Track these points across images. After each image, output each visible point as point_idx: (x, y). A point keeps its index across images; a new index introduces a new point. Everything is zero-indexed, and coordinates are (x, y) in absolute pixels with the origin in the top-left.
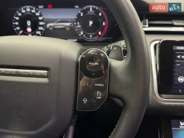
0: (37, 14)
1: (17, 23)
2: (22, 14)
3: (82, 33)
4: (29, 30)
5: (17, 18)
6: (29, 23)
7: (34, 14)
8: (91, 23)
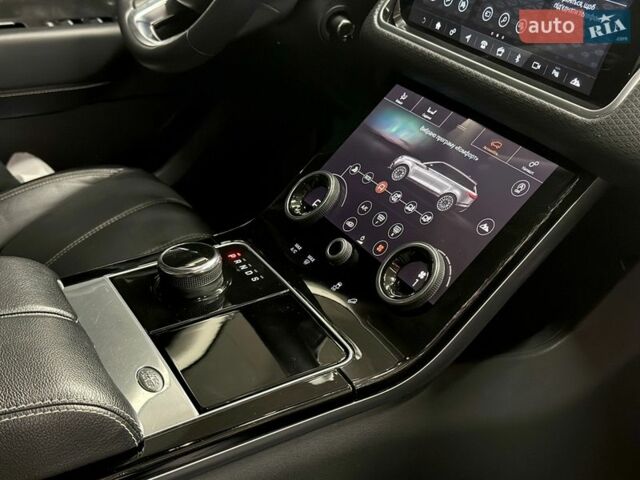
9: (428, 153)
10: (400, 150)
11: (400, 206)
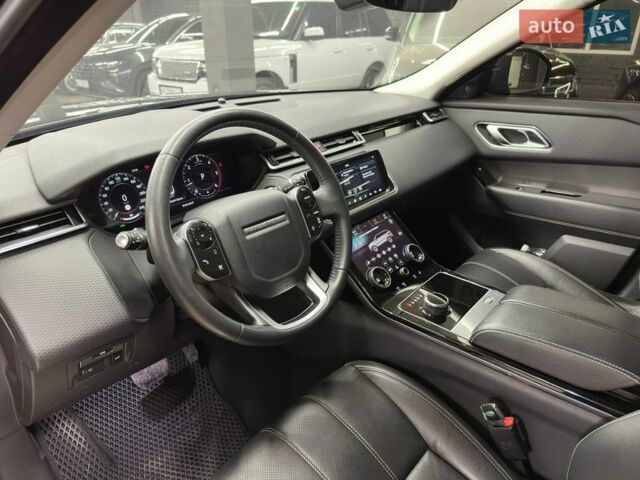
0: (133, 182)
1: (106, 203)
2: (110, 186)
3: (196, 191)
4: (128, 207)
5: (105, 196)
6: (124, 198)
7: (128, 182)
8: (203, 176)
9: (371, 238)
10: (366, 246)
11: (388, 252)
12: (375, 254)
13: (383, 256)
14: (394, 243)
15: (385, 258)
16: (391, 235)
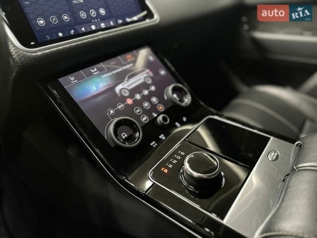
11: (143, 96)
12: (123, 99)
13: (135, 101)
14: (152, 84)
15: (138, 103)
16: (151, 74)
